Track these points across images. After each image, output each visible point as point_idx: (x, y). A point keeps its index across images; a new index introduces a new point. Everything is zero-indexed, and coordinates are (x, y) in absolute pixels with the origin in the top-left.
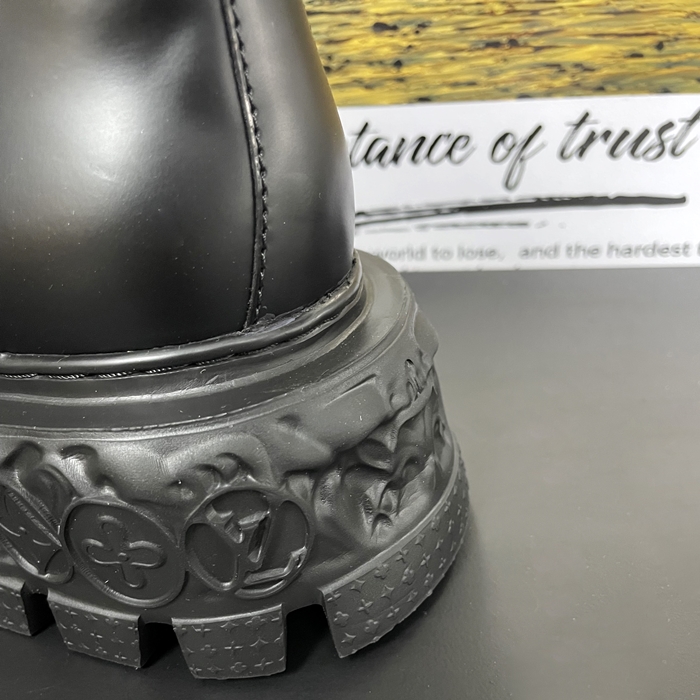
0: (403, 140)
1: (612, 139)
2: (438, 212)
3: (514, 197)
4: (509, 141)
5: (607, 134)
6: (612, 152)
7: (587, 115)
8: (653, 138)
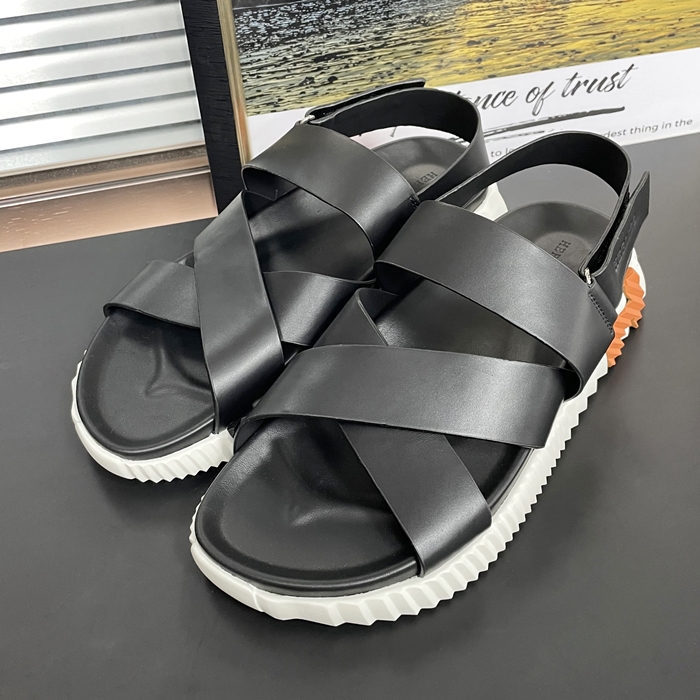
0: (479, 98)
1: (589, 84)
2: (496, 133)
3: (537, 119)
4: (536, 91)
5: (586, 82)
6: (588, 91)
7: (577, 74)
8: (609, 81)
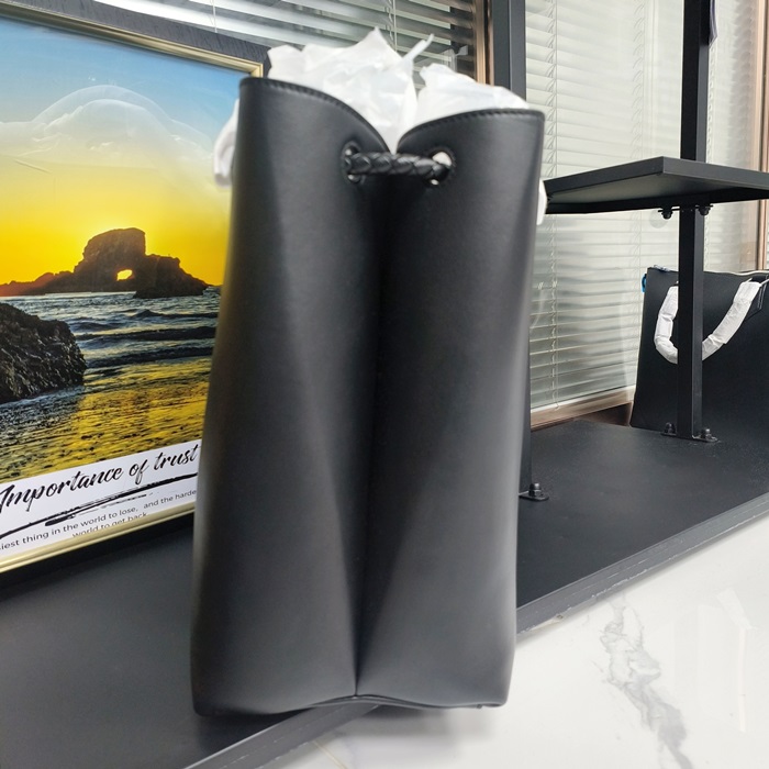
0: (94, 475)
2: (111, 500)
3: (139, 487)
4: (136, 468)
5: (169, 459)
6: (172, 464)
7: (162, 453)
8: (184, 457)
